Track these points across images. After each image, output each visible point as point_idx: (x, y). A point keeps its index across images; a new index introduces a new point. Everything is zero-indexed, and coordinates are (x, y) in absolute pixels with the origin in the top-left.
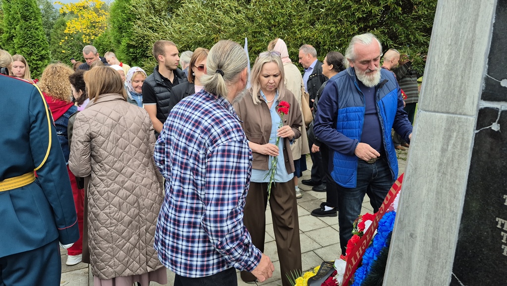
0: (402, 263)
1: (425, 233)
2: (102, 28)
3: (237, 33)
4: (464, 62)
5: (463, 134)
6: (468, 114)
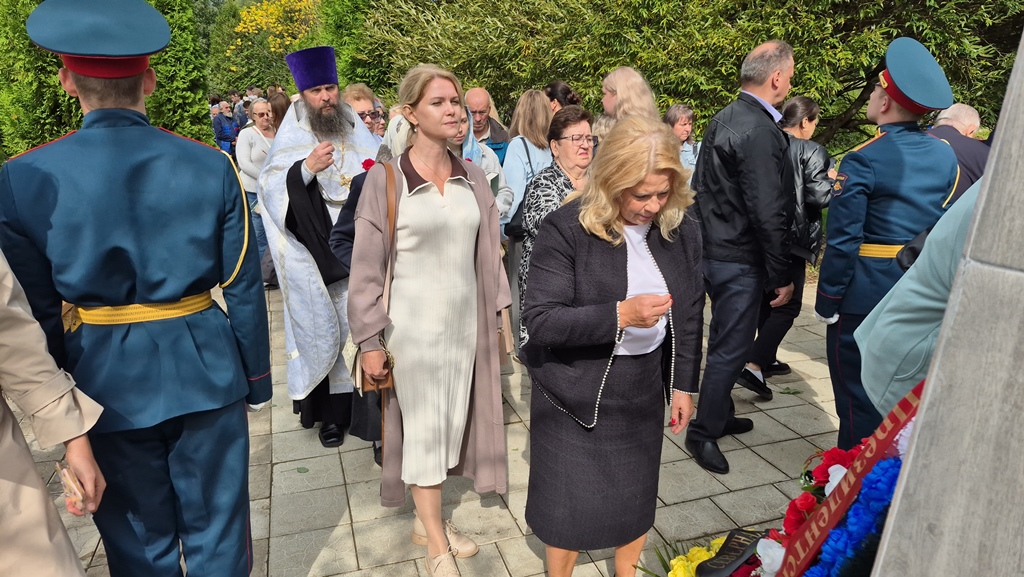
1: (964, 528)
2: (305, 22)
3: (567, 36)
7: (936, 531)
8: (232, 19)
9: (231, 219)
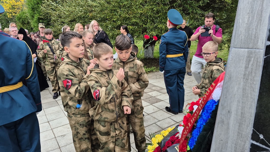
0: (224, 126)
1: (237, 110)
2: (19, 9)
3: (101, 11)
4: (257, 22)
5: (257, 59)
6: (260, 48)
7: (230, 112)
9: (29, 59)
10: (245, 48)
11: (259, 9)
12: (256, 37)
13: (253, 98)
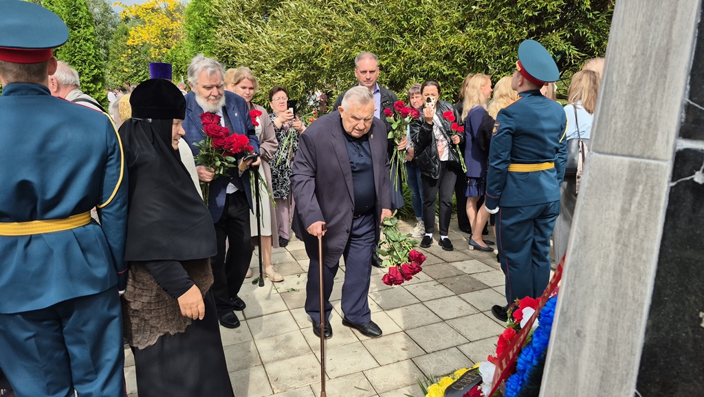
0: (565, 372)
1: (598, 331)
2: (176, 37)
3: (355, 41)
4: (655, 80)
5: (652, 188)
6: (660, 157)
7: (582, 335)
8: (124, 36)
9: (112, 159)
10: (623, 155)
11: (660, 44)
12: (652, 123)
13: (638, 300)
